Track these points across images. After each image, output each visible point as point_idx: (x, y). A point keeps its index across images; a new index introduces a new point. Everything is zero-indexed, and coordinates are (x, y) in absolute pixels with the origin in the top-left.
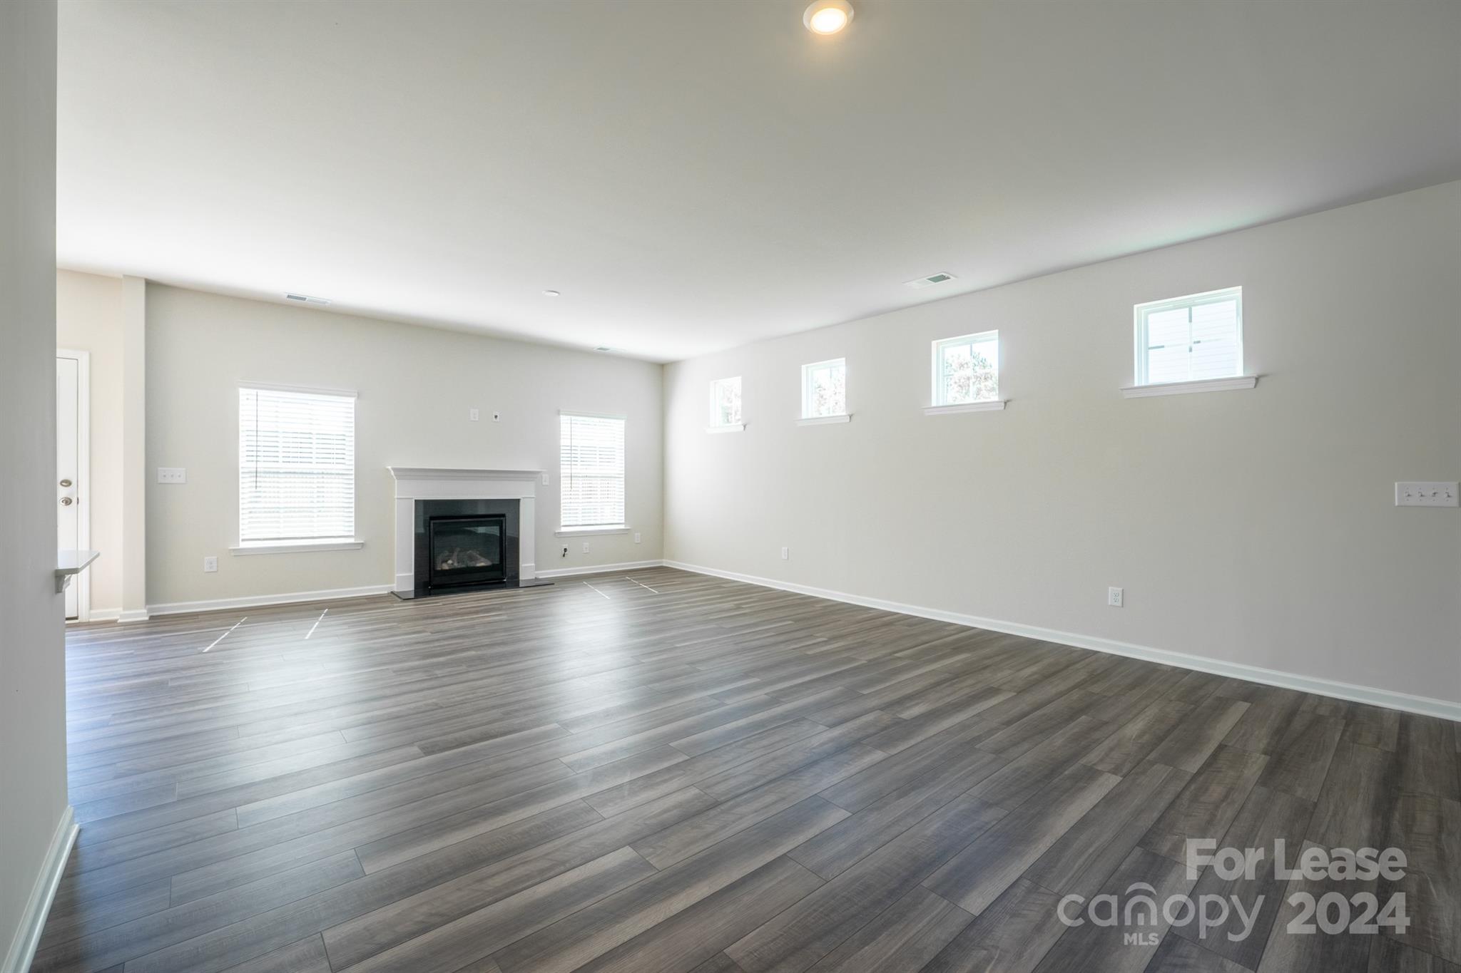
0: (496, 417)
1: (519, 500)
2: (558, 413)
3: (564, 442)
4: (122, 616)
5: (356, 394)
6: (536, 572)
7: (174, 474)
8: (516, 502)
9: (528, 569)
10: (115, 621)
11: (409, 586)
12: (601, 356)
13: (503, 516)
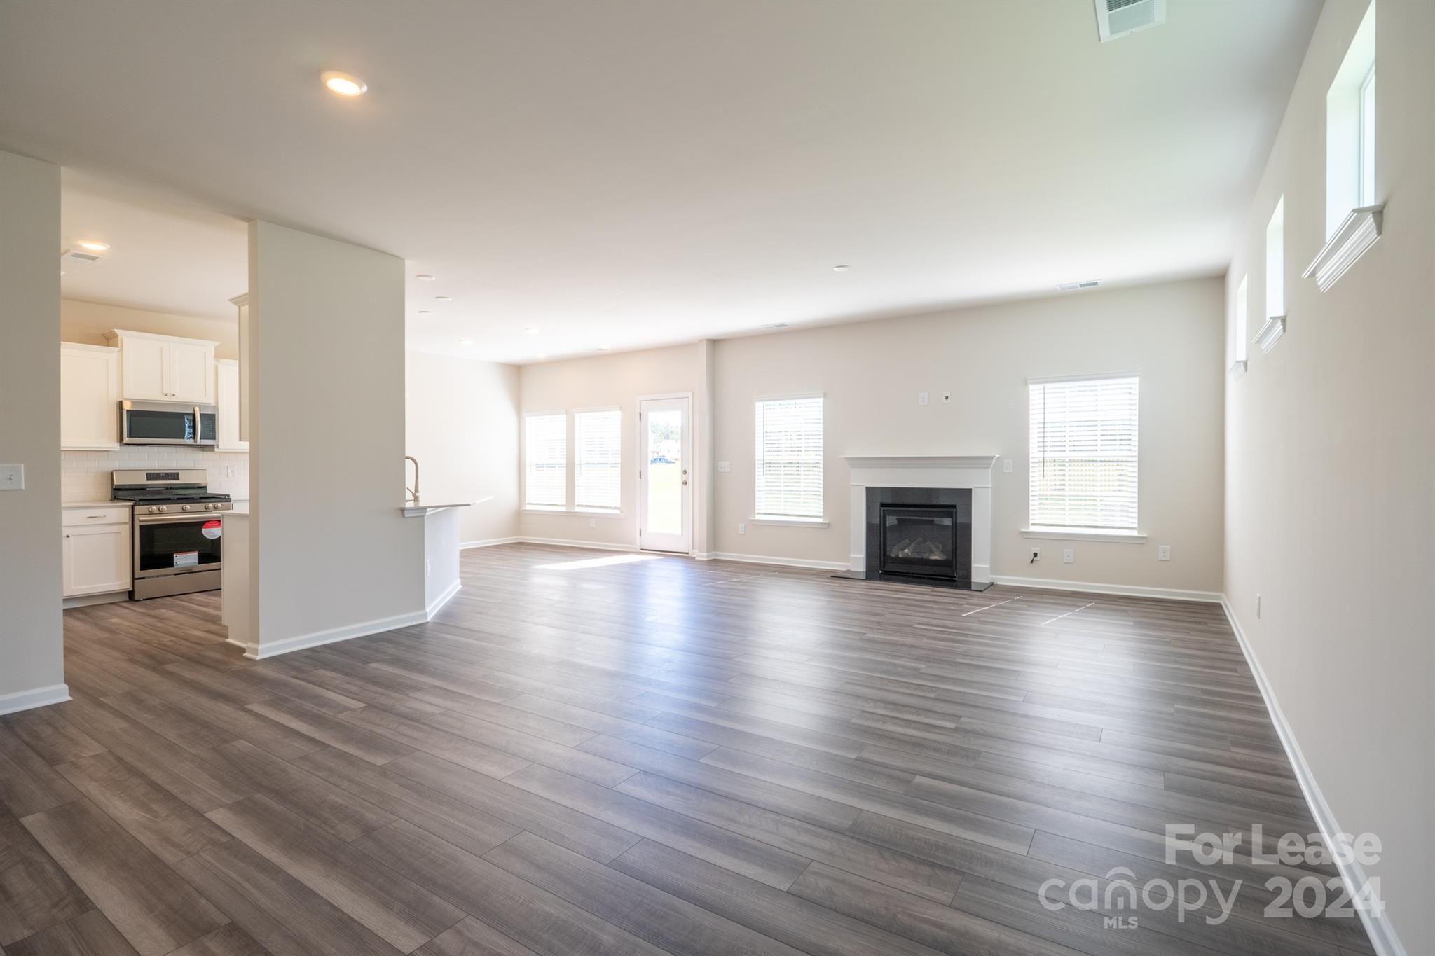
0: (947, 397)
1: (970, 490)
2: (1026, 383)
3: (1035, 418)
4: (698, 556)
5: (822, 395)
6: (991, 576)
7: (725, 466)
8: (968, 492)
9: (981, 569)
10: (694, 558)
11: (860, 567)
12: (1089, 294)
13: (954, 507)
